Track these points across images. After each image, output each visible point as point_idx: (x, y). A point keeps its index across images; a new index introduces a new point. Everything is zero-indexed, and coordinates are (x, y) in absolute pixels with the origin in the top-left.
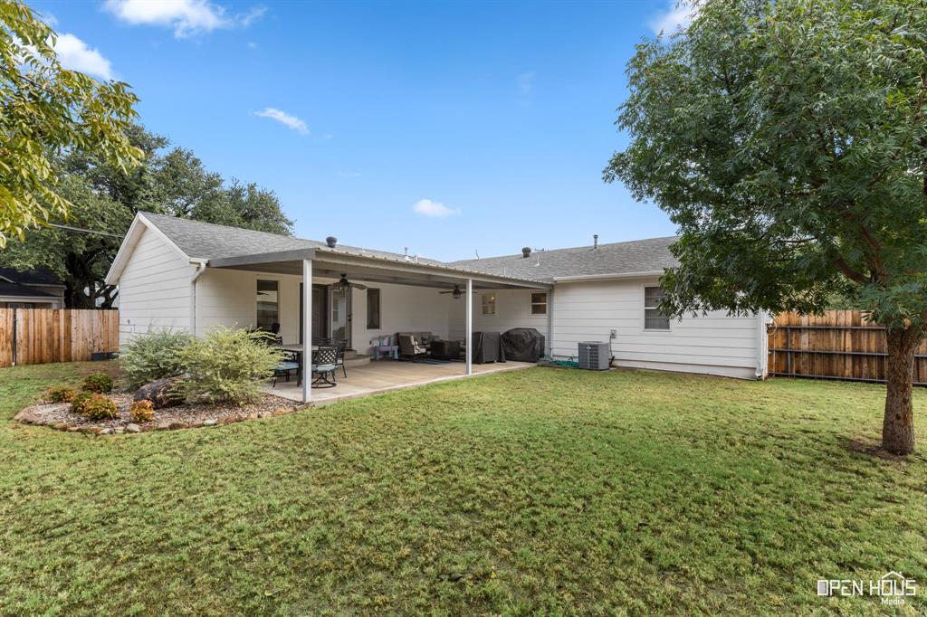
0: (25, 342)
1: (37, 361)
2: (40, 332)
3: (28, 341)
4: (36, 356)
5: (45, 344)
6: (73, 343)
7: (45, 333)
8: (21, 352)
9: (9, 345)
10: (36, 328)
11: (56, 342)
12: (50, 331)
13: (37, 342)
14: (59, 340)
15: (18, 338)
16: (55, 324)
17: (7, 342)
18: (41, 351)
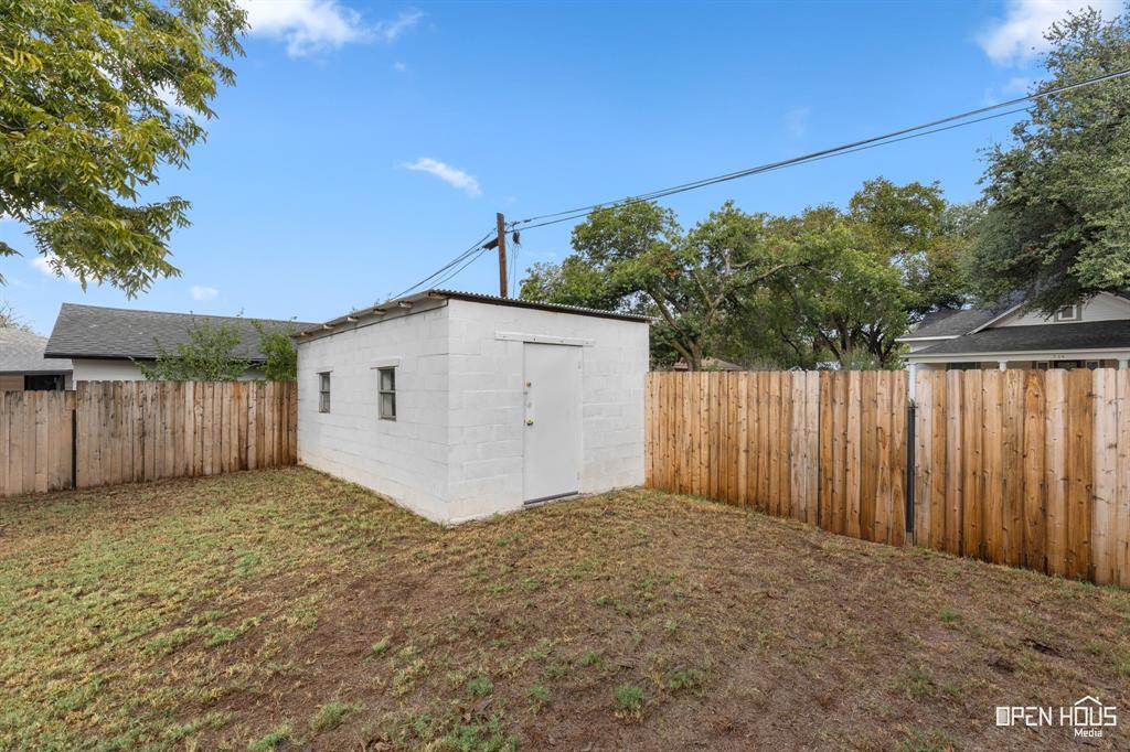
0: (936, 476)
1: (971, 545)
2: (981, 449)
3: (946, 475)
4: (969, 530)
5: (994, 491)
6: (1101, 506)
7: (995, 454)
8: (926, 505)
9: (898, 481)
10: (969, 433)
11: (1034, 491)
12: (1015, 449)
13: (969, 480)
14: (1044, 486)
15: (918, 461)
16: (1032, 425)
17: (892, 470)
18: (983, 514)
